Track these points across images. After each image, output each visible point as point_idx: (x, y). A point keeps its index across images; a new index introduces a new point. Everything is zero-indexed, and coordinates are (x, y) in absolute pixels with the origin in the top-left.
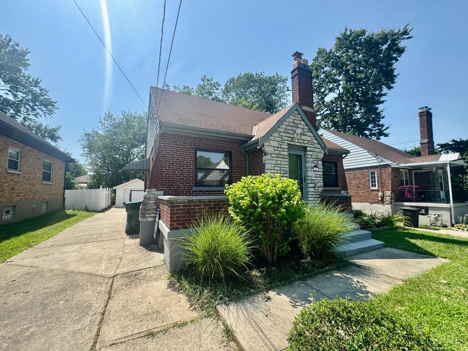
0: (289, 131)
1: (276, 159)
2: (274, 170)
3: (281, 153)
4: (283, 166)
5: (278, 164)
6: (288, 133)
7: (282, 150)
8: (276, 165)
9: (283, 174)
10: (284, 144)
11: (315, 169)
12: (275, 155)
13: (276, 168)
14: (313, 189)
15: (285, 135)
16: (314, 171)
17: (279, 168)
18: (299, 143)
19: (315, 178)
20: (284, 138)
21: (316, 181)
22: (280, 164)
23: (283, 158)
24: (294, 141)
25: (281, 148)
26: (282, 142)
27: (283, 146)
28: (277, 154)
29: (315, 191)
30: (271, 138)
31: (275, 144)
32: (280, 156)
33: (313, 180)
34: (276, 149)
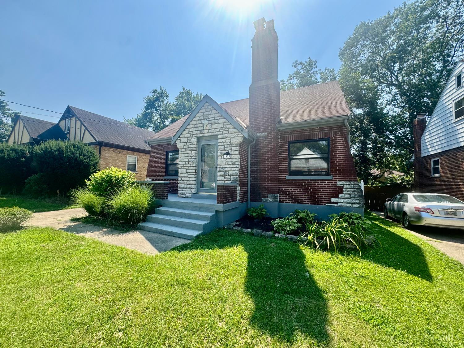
0: (198, 125)
1: (185, 152)
2: (183, 162)
3: (190, 146)
4: (191, 158)
5: (187, 157)
6: (198, 127)
7: (191, 143)
8: (185, 158)
9: (191, 164)
10: (193, 138)
11: (225, 156)
12: (184, 150)
13: (184, 160)
14: (222, 178)
15: (194, 130)
16: (224, 158)
17: (187, 160)
18: (209, 133)
19: (227, 166)
20: (193, 133)
21: (226, 169)
22: (188, 157)
23: (192, 151)
24: (204, 132)
25: (190, 142)
26: (191, 137)
27: (192, 140)
28: (186, 148)
29: (225, 180)
30: (182, 136)
31: (185, 140)
32: (188, 149)
33: (222, 168)
34: (185, 144)
